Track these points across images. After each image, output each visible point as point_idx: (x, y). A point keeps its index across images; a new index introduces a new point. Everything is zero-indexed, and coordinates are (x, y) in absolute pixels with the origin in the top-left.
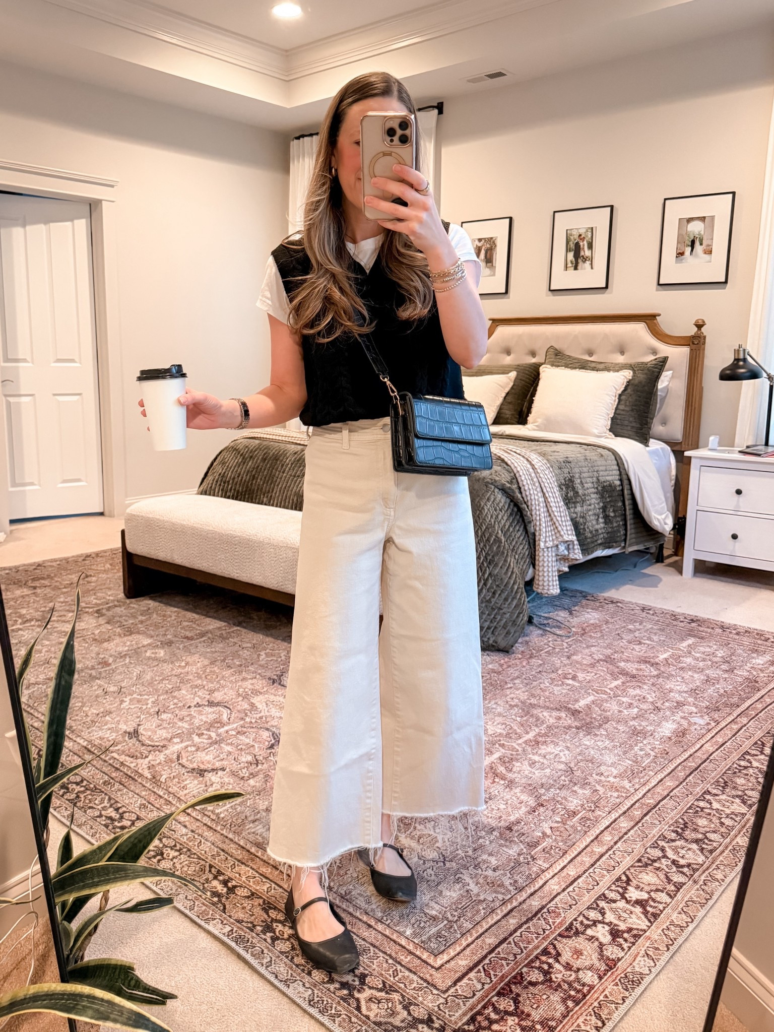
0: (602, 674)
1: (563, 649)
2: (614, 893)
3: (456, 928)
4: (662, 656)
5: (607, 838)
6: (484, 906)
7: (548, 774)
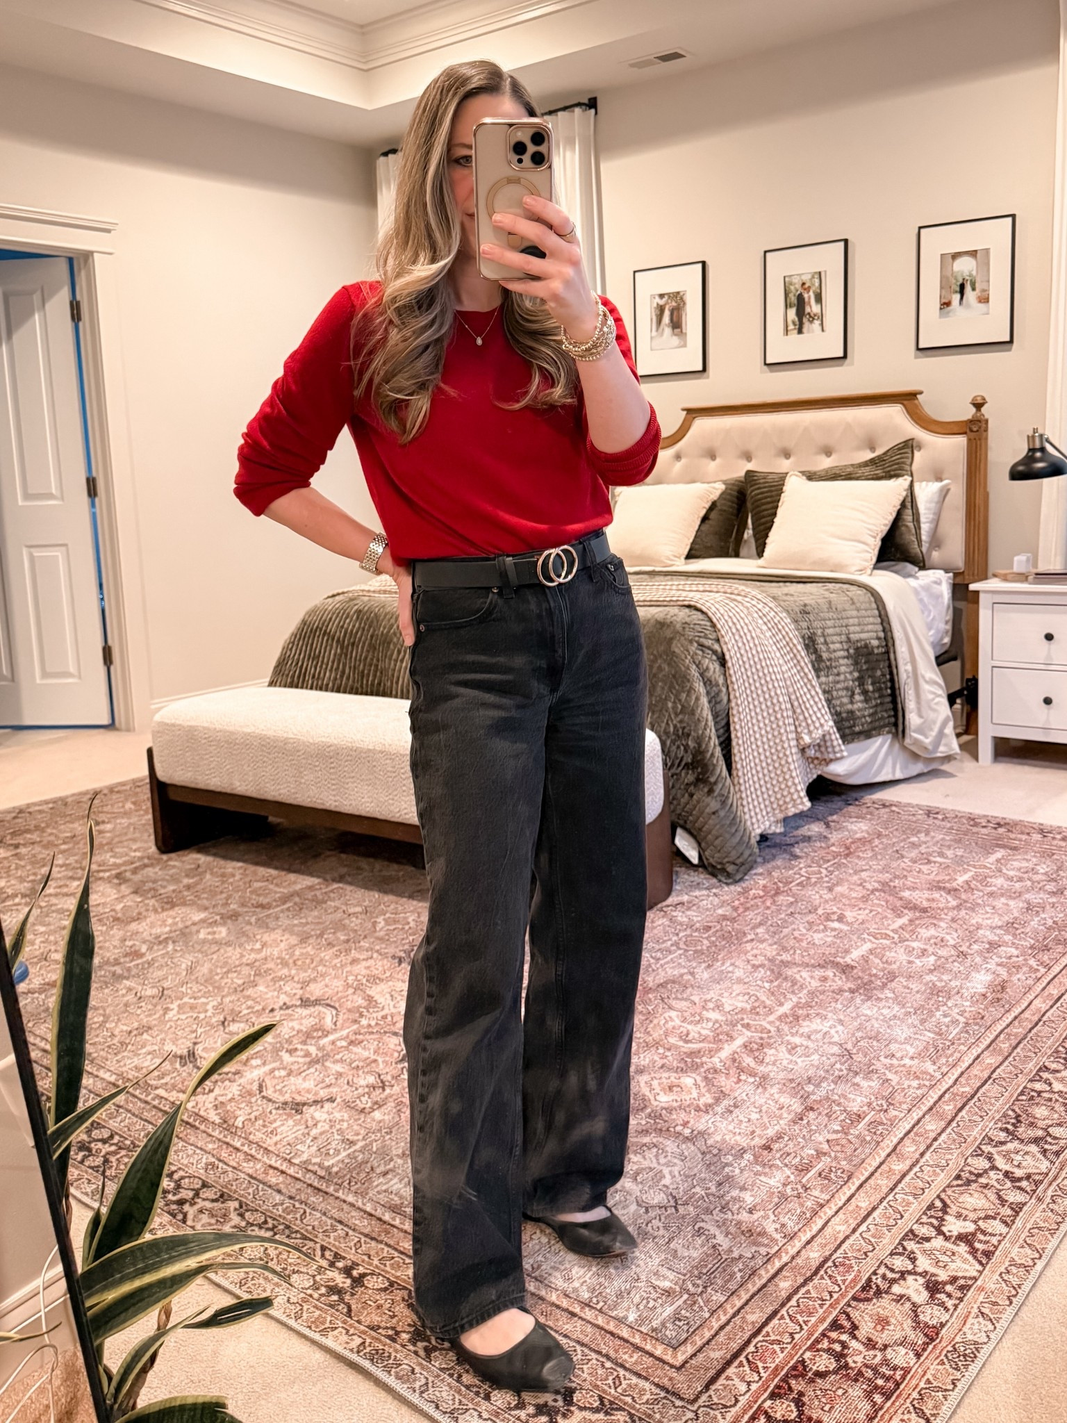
0: (880, 910)
1: (822, 878)
2: (926, 1226)
3: (702, 1304)
4: (961, 879)
5: (909, 1148)
6: (741, 1266)
7: (816, 1063)
